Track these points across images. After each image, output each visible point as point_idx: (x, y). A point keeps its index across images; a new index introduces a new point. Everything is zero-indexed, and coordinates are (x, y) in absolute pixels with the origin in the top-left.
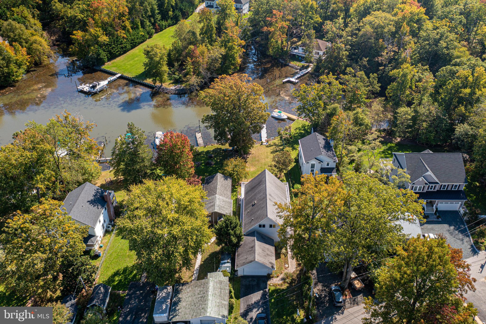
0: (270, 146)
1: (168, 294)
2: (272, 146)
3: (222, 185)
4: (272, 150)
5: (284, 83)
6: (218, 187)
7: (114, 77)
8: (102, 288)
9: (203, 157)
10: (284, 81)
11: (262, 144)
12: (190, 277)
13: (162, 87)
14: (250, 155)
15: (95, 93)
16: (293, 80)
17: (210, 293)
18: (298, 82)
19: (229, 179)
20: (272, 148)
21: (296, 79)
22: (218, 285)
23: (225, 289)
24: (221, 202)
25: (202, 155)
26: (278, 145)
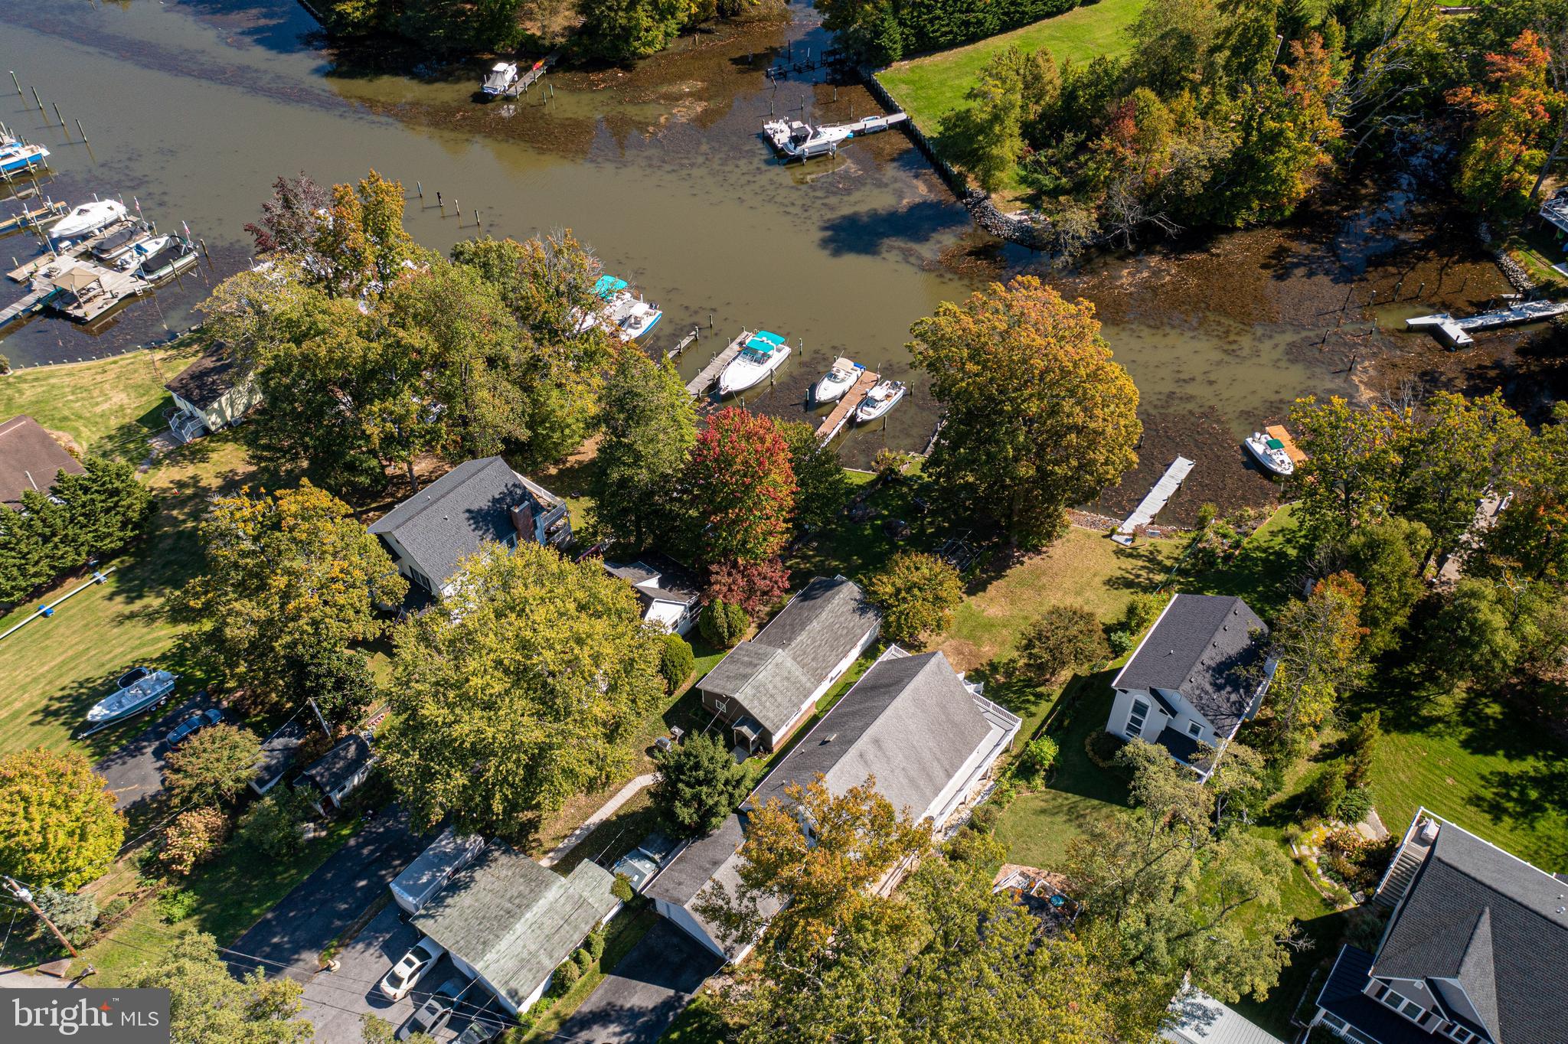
0: (1130, 556)
1: (460, 851)
2: (1139, 556)
3: (832, 624)
4: (1118, 573)
5: (1411, 329)
6: (815, 625)
7: (882, 122)
8: (353, 748)
9: (902, 497)
10: (1412, 322)
11: (1110, 536)
12: (556, 839)
13: (987, 202)
14: (1037, 559)
15: (798, 159)
16: (1454, 329)
17: (528, 915)
18: (1467, 345)
19: (871, 615)
20: (1129, 564)
21: (1468, 331)
22: (568, 908)
23: (576, 928)
24: (778, 679)
25: (905, 489)
26: (1159, 563)
